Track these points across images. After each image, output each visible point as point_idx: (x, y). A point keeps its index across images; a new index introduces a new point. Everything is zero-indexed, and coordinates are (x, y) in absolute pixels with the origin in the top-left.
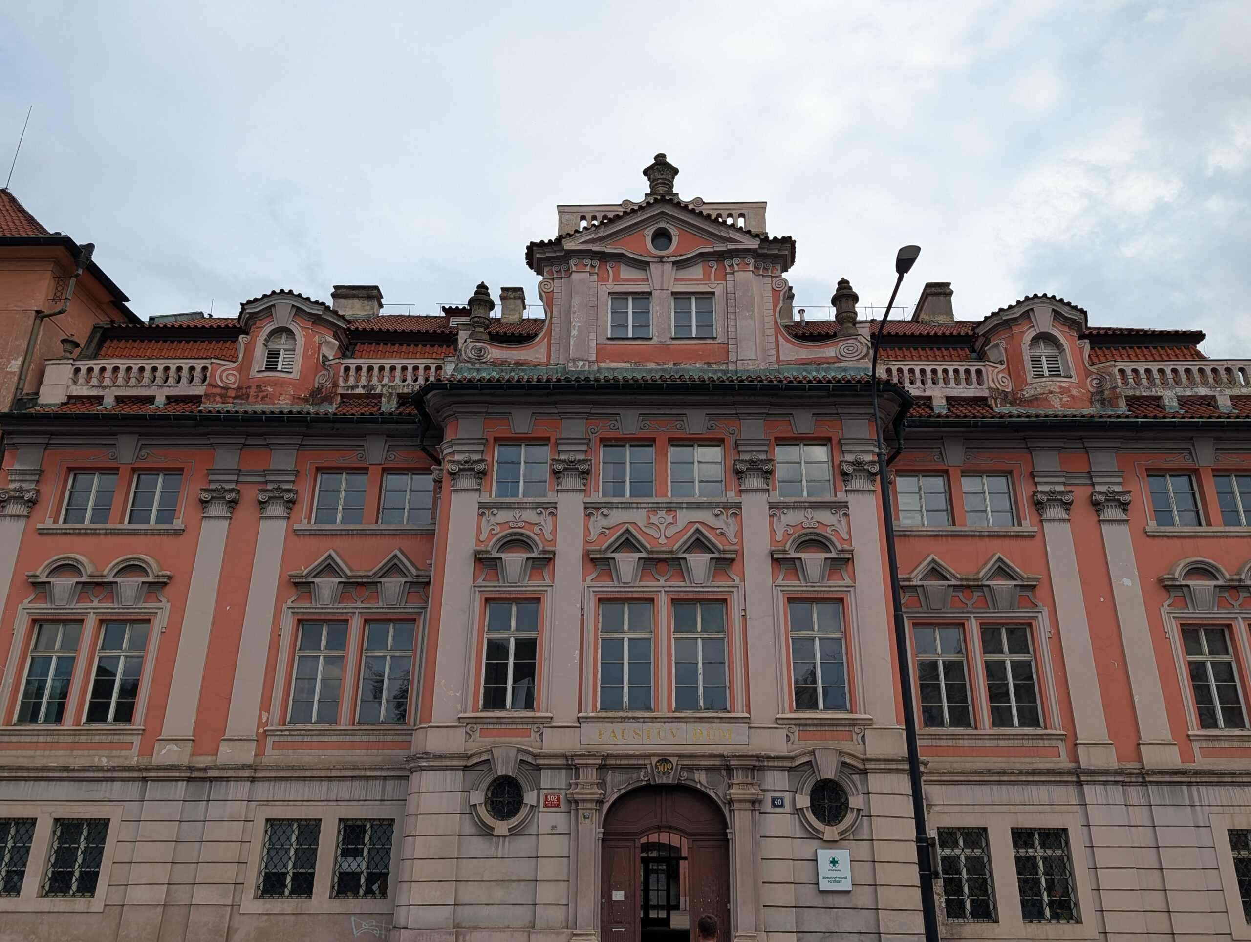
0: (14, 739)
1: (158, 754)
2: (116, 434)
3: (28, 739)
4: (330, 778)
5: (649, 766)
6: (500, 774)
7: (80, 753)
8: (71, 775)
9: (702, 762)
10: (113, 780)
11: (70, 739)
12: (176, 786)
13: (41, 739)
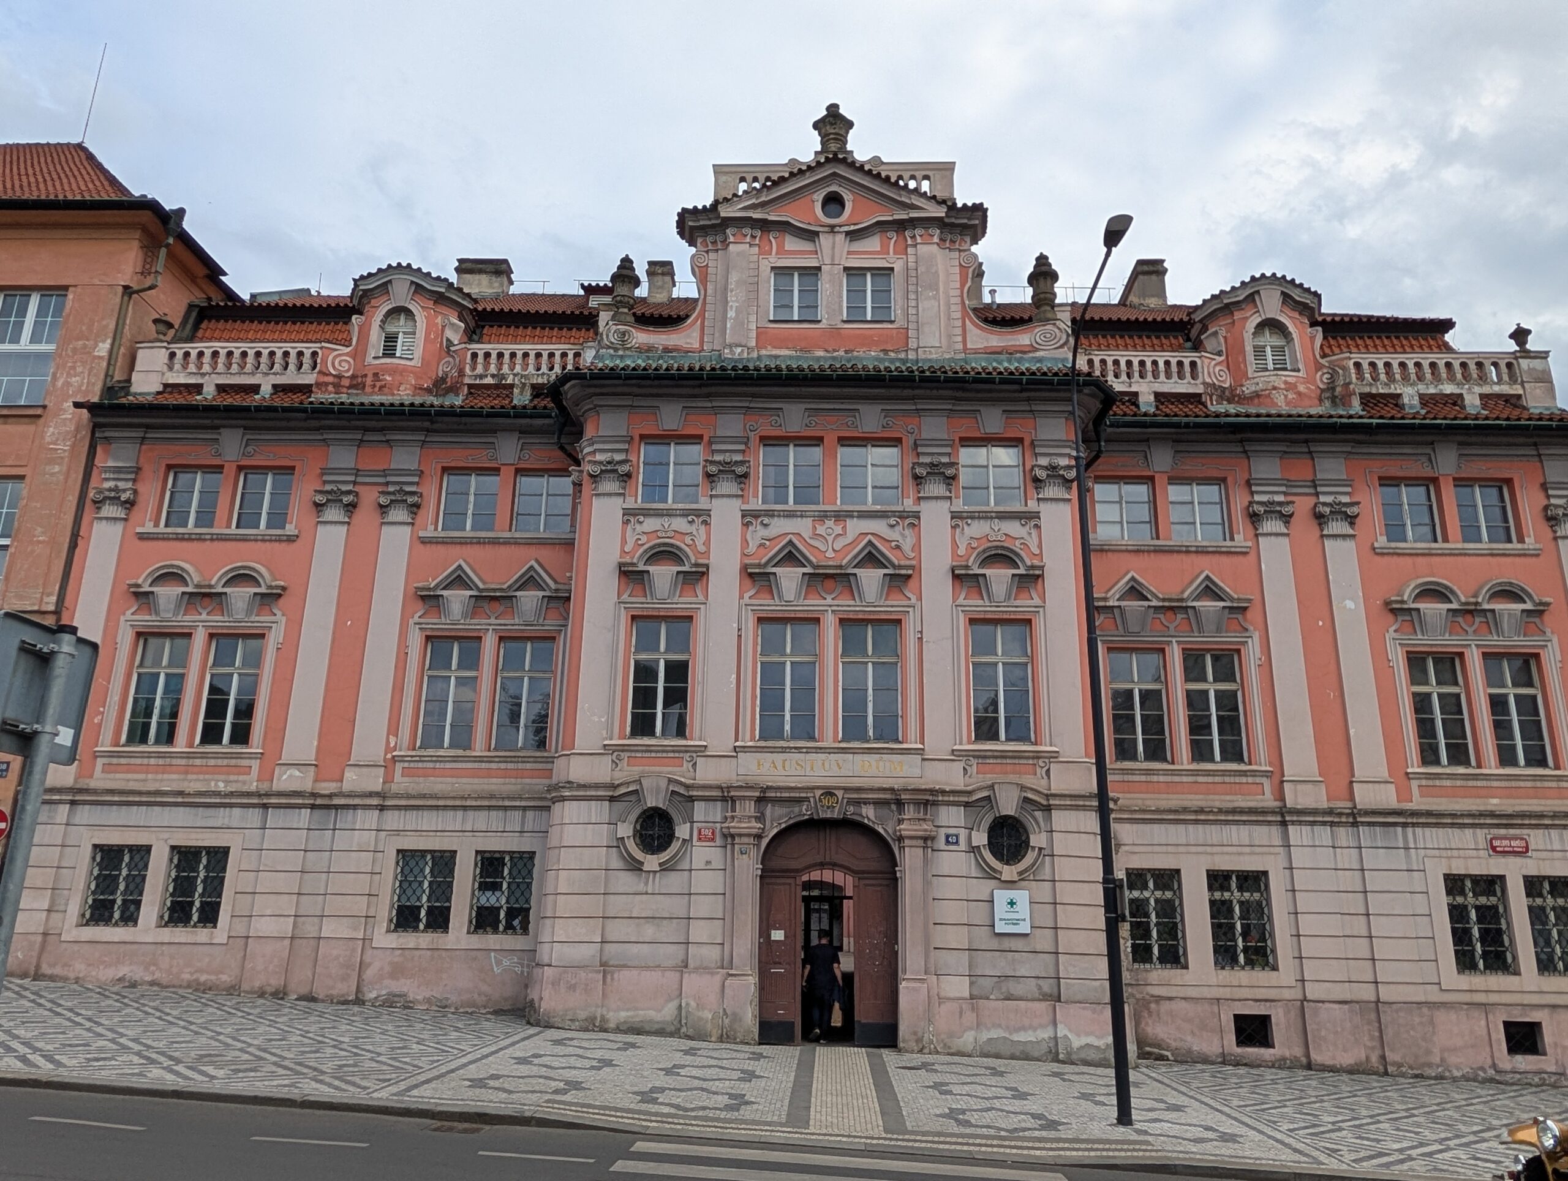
0: (123, 761)
1: (279, 779)
2: (217, 428)
3: (139, 761)
4: (465, 808)
5: (812, 800)
6: (649, 805)
7: (194, 777)
8: (186, 800)
9: (870, 796)
10: (231, 806)
11: (183, 762)
12: (300, 814)
13: (152, 761)
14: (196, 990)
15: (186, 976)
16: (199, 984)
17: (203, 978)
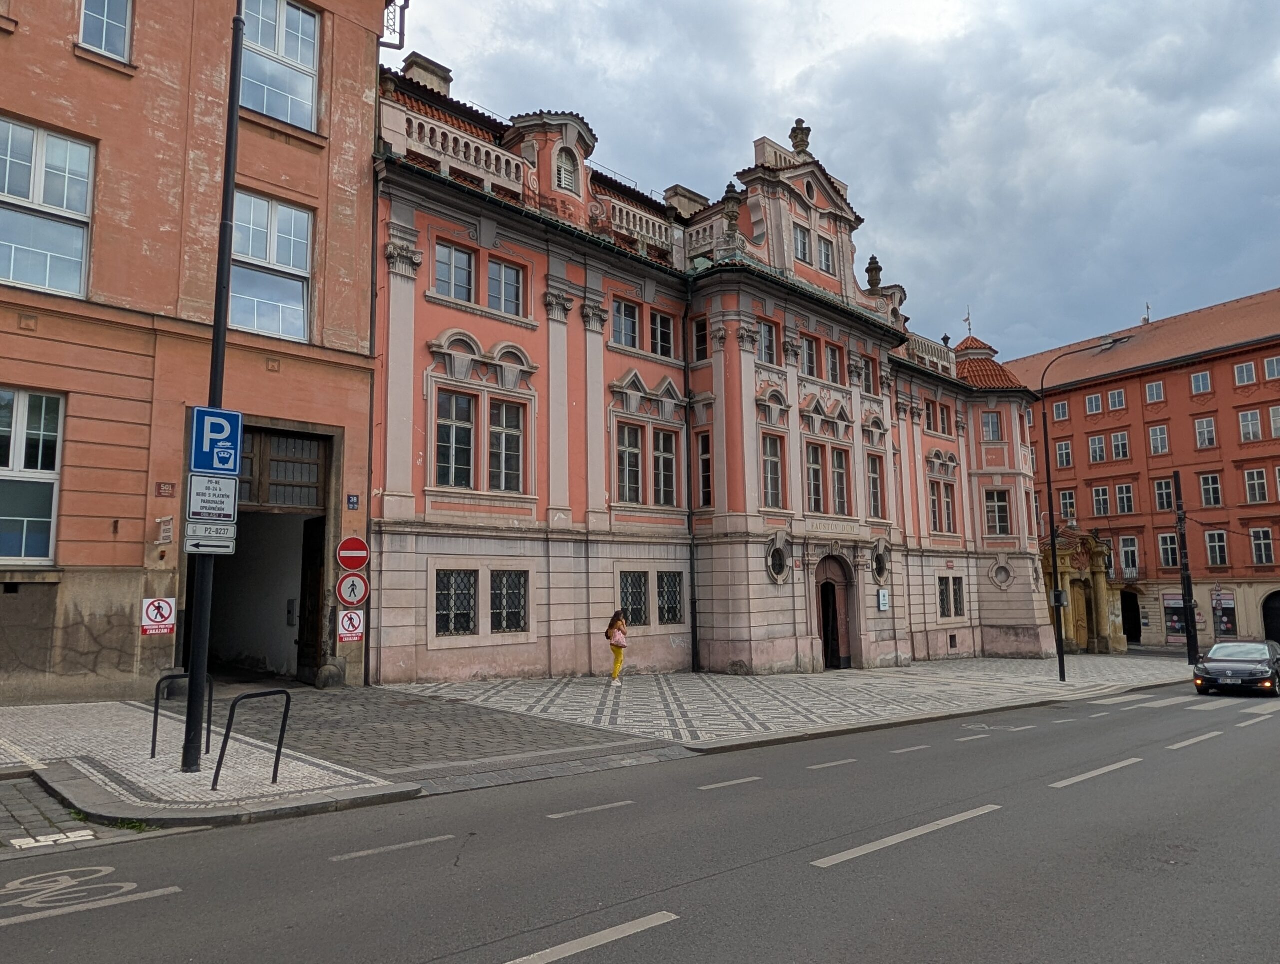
0: (446, 500)
1: (553, 520)
2: (479, 216)
3: (456, 501)
4: (650, 544)
5: (830, 546)
6: (777, 547)
7: (497, 516)
8: (499, 534)
9: (846, 544)
10: (524, 539)
11: (488, 503)
13: (467, 501)
14: (524, 678)
15: (516, 669)
16: (525, 673)
17: (526, 669)
